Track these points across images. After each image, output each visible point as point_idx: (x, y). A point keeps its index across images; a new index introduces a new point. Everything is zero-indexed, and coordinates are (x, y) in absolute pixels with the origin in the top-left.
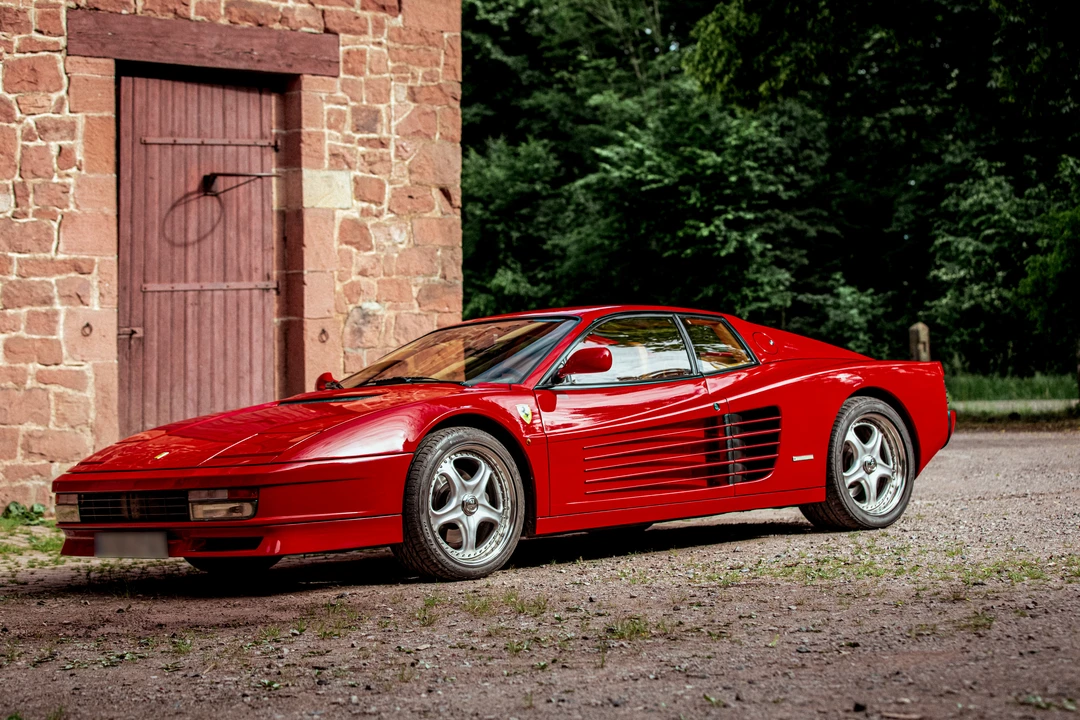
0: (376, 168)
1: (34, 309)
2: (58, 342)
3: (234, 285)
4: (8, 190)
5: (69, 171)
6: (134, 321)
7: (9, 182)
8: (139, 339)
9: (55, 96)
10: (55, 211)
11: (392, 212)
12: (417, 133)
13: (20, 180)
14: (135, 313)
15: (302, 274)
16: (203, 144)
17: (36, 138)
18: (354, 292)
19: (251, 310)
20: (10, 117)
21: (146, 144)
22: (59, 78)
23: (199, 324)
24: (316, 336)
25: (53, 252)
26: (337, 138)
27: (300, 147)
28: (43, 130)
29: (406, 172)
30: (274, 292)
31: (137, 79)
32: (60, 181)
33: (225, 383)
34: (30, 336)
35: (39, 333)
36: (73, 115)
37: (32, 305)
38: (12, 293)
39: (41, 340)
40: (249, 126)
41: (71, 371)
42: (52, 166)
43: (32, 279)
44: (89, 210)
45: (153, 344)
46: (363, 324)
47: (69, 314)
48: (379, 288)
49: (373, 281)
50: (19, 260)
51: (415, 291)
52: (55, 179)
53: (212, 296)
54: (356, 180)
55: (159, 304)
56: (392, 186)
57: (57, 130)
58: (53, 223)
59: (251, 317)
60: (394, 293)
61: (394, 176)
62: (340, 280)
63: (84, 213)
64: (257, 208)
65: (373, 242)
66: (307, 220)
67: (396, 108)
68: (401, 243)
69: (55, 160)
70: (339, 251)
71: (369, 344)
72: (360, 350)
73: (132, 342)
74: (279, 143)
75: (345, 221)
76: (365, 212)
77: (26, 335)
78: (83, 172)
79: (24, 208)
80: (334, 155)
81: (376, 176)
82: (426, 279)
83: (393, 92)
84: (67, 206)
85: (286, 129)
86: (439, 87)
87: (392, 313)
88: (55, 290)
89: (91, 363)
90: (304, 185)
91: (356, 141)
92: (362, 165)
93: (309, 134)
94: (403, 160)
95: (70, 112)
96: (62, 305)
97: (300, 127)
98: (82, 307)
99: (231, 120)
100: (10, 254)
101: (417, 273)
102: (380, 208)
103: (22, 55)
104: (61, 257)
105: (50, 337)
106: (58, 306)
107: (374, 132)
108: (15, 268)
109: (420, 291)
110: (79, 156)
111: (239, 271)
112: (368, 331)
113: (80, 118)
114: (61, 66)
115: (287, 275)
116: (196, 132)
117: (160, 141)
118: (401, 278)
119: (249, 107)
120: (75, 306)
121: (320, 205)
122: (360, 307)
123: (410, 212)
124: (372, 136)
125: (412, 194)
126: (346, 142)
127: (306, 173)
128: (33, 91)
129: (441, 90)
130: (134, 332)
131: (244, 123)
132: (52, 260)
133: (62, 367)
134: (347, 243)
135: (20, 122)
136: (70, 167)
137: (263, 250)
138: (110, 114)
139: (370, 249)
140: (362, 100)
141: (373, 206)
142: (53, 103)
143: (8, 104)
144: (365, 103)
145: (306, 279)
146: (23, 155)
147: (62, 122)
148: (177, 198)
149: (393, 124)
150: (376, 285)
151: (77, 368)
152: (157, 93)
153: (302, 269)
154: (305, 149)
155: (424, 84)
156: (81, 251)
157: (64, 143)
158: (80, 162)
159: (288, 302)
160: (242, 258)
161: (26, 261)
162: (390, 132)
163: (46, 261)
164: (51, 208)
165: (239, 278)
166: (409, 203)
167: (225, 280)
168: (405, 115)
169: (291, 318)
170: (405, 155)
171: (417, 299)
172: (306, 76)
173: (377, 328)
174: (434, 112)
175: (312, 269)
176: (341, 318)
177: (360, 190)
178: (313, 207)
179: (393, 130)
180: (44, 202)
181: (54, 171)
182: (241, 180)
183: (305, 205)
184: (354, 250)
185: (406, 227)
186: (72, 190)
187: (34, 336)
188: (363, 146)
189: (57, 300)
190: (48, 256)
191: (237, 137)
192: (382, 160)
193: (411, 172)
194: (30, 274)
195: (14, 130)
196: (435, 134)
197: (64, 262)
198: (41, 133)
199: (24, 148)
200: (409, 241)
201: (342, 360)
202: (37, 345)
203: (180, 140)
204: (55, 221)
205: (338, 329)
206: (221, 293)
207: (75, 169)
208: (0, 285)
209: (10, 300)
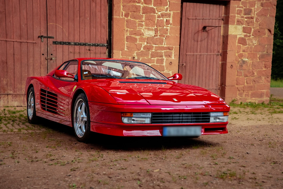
0: (250, 24)
1: (158, 58)
2: (164, 66)
3: (209, 54)
4: (153, 30)
5: (168, 26)
6: (183, 62)
7: (154, 28)
8: (185, 66)
9: (166, 7)
10: (164, 35)
11: (253, 36)
12: (262, 15)
13: (156, 27)
14: (184, 60)
15: (227, 51)
16: (203, 19)
17: (161, 18)
18: (241, 56)
19: (213, 60)
20: (154, 12)
21: (188, 19)
22: (167, 3)
23: (200, 63)
24: (230, 66)
25: (163, 45)
26: (239, 17)
27: (229, 19)
28: (162, 15)
29: (258, 25)
30: (220, 55)
31: (187, 3)
32: (166, 28)
33: (206, 77)
35: (159, 64)
36: (170, 12)
37: (158, 57)
38: (153, 54)
39: (160, 65)
40: (216, 14)
41: (167, 73)
42: (164, 24)
43: (158, 51)
44: (173, 35)
45: (188, 67)
46: (243, 64)
47: (167, 59)
48: (248, 55)
49: (246, 53)
50: (155, 47)
51: (258, 56)
52: (165, 27)
53: (204, 56)
54: (244, 28)
55: (190, 58)
56: (254, 29)
57: (166, 15)
58: (164, 38)
59: (213, 62)
60: (252, 56)
61: (254, 26)
62: (237, 53)
63: (171, 36)
64: (217, 35)
65: (247, 43)
66: (229, 38)
67: (257, 8)
68: (255, 44)
69: (165, 23)
70: (237, 45)
71: (244, 69)
72: (242, 70)
73: (183, 67)
74: (224, 19)
75: (240, 38)
76: (245, 36)
77: (156, 64)
78: (172, 26)
79: (157, 34)
80: (238, 21)
81: (249, 26)
82: (262, 53)
83: (256, 4)
84: (167, 34)
85: (226, 15)
86: (270, 3)
87: (251, 61)
88: (164, 54)
89: (171, 71)
90: (229, 29)
91: (245, 17)
92: (246, 23)
93: (232, 16)
94: (258, 22)
95: (169, 11)
96: (165, 57)
97: (229, 14)
98: (170, 58)
99: (211, 13)
100: (153, 45)
101: (259, 51)
102: (250, 35)
104: (165, 46)
105: (162, 65)
106: (164, 58)
107: (250, 15)
108: (154, 48)
109: (260, 56)
110: (171, 22)
111: (211, 50)
112: (244, 66)
113: (172, 13)
115: (224, 51)
116: (202, 16)
117: (192, 18)
118: (254, 52)
119: (216, 10)
120: (168, 58)
121: (233, 34)
122: (242, 60)
123: (258, 36)
124: (249, 16)
125: (260, 31)
126: (242, 18)
127: (230, 26)
128: (160, 6)
129: (271, 3)
130: (183, 64)
131: (215, 13)
132: (163, 46)
133: (164, 72)
134: (240, 44)
135: (157, 14)
136: (169, 25)
137: (218, 45)
138: (179, 11)
139: (246, 45)
140: (247, 7)
141: (248, 34)
142: (165, 9)
143: (154, 9)
144: (248, 7)
145: (228, 52)
146: (157, 22)
147: (167, 13)
148: (196, 32)
149: (256, 13)
150: (247, 54)
151: (168, 72)
152: (192, 6)
153: (227, 50)
154: (230, 20)
155: (266, 2)
156: (170, 45)
157: (167, 19)
158: (171, 23)
159: (223, 58)
160: (212, 47)
161: (157, 47)
162: (255, 15)
163: (161, 47)
165: (211, 52)
166: (258, 33)
167: (207, 52)
168: (259, 10)
169: (224, 62)
170: (258, 21)
171: (259, 58)
172: (231, 1)
173: (247, 65)
174: (268, 9)
175: (229, 50)
176: (237, 62)
177: (245, 30)
178: (231, 34)
179: (255, 14)
180: (162, 33)
181: (165, 25)
182: (213, 28)
183: (229, 34)
184: (242, 45)
185: (257, 40)
186: (169, 30)
187: (158, 64)
188: (246, 19)
189: (164, 56)
190: (162, 46)
191: (213, 17)
192: (251, 22)
193: (260, 25)
194: (157, 50)
195: (155, 15)
196: (268, 15)
197: (166, 47)
199: (158, 20)
200: (258, 43)
201: (236, 72)
202: (159, 67)
203: (197, 18)
204: (164, 37)
205: (236, 65)
206: (206, 55)
207: (170, 25)
208: (150, 52)
209: (153, 56)
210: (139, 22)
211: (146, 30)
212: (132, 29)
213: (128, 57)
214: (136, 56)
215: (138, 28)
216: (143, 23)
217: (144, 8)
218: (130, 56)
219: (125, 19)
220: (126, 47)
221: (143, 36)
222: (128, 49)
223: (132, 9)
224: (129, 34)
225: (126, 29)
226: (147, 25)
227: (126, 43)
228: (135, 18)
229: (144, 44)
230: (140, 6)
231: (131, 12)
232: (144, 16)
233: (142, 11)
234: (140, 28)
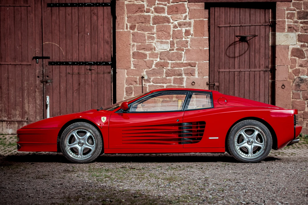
0: (307, 31)
1: (175, 77)
2: (183, 87)
3: (253, 70)
4: (168, 43)
5: (188, 37)
6: (215, 81)
7: (169, 41)
8: (217, 86)
9: (184, 15)
13: (172, 40)
14: (215, 78)
16: (241, 26)
17: (178, 28)
18: (297, 72)
19: (260, 78)
20: (169, 22)
21: (219, 27)
22: (185, 10)
23: (240, 82)
24: (280, 86)
25: (182, 61)
26: (291, 22)
31: (216, 8)
32: (185, 40)
34: (174, 85)
38: (169, 72)
39: (178, 86)
40: (260, 19)
43: (175, 68)
45: (222, 88)
46: (301, 83)
47: (187, 79)
49: (305, 69)
50: (171, 63)
52: (184, 39)
53: (245, 73)
54: (299, 35)
55: (224, 76)
57: (185, 25)
59: (260, 80)
62: (291, 68)
63: (193, 49)
65: (306, 55)
66: (277, 49)
69: (184, 34)
70: (291, 59)
71: (303, 90)
72: (299, 92)
73: (215, 87)
75: (294, 49)
76: (302, 46)
78: (193, 37)
79: (173, 48)
80: (289, 28)
81: (307, 34)
84: (187, 47)
88: (183, 71)
90: (277, 38)
91: (299, 22)
92: (301, 30)
93: (279, 21)
95: (189, 19)
96: (185, 76)
97: (276, 19)
98: (192, 76)
99: (253, 18)
103: (173, 4)
104: (185, 62)
105: (181, 85)
108: (170, 65)
110: (192, 32)
111: (255, 65)
112: (303, 85)
114: (186, 6)
116: (238, 22)
117: (225, 26)
119: (260, 13)
120: (189, 76)
121: (283, 44)
122: (300, 77)
124: (306, 20)
126: (295, 23)
127: (277, 34)
128: (176, 14)
130: (215, 84)
131: (258, 18)
134: (294, 56)
137: (265, 59)
138: (203, 19)
139: (304, 58)
142: (183, 17)
143: (168, 19)
144: (303, 10)
145: (277, 68)
146: (173, 33)
147: (186, 22)
152: (224, 11)
153: (275, 65)
154: (277, 26)
156: (192, 60)
157: (187, 28)
158: (192, 34)
160: (256, 62)
161: (173, 63)
163: (180, 63)
164: (182, 48)
165: (255, 68)
167: (250, 68)
172: (277, 2)
175: (278, 65)
176: (291, 81)
177: (300, 38)
178: (280, 45)
180: (180, 46)
181: (183, 37)
183: (276, 44)
184: (297, 58)
186: (189, 42)
187: (176, 85)
188: (302, 24)
189: (183, 75)
190: (181, 62)
191: (255, 23)
195: (170, 25)
197: (186, 63)
198: (179, 26)
199: (174, 30)
201: (291, 94)
203: (232, 25)
204: (183, 51)
205: (290, 84)
206: (248, 72)
207: (190, 36)
208: (165, 70)
209: (168, 75)
210: (149, 35)
211: (159, 44)
212: (140, 43)
213: (135, 77)
214: (146, 76)
215: (147, 41)
216: (155, 36)
217: (155, 18)
218: (138, 76)
219: (130, 31)
220: (132, 65)
221: (155, 50)
222: (135, 67)
223: (140, 20)
224: (135, 49)
225: (132, 43)
226: (159, 37)
227: (132, 59)
228: (143, 30)
229: (156, 61)
230: (149, 16)
231: (138, 23)
232: (155, 27)
233: (153, 21)
234: (150, 41)
